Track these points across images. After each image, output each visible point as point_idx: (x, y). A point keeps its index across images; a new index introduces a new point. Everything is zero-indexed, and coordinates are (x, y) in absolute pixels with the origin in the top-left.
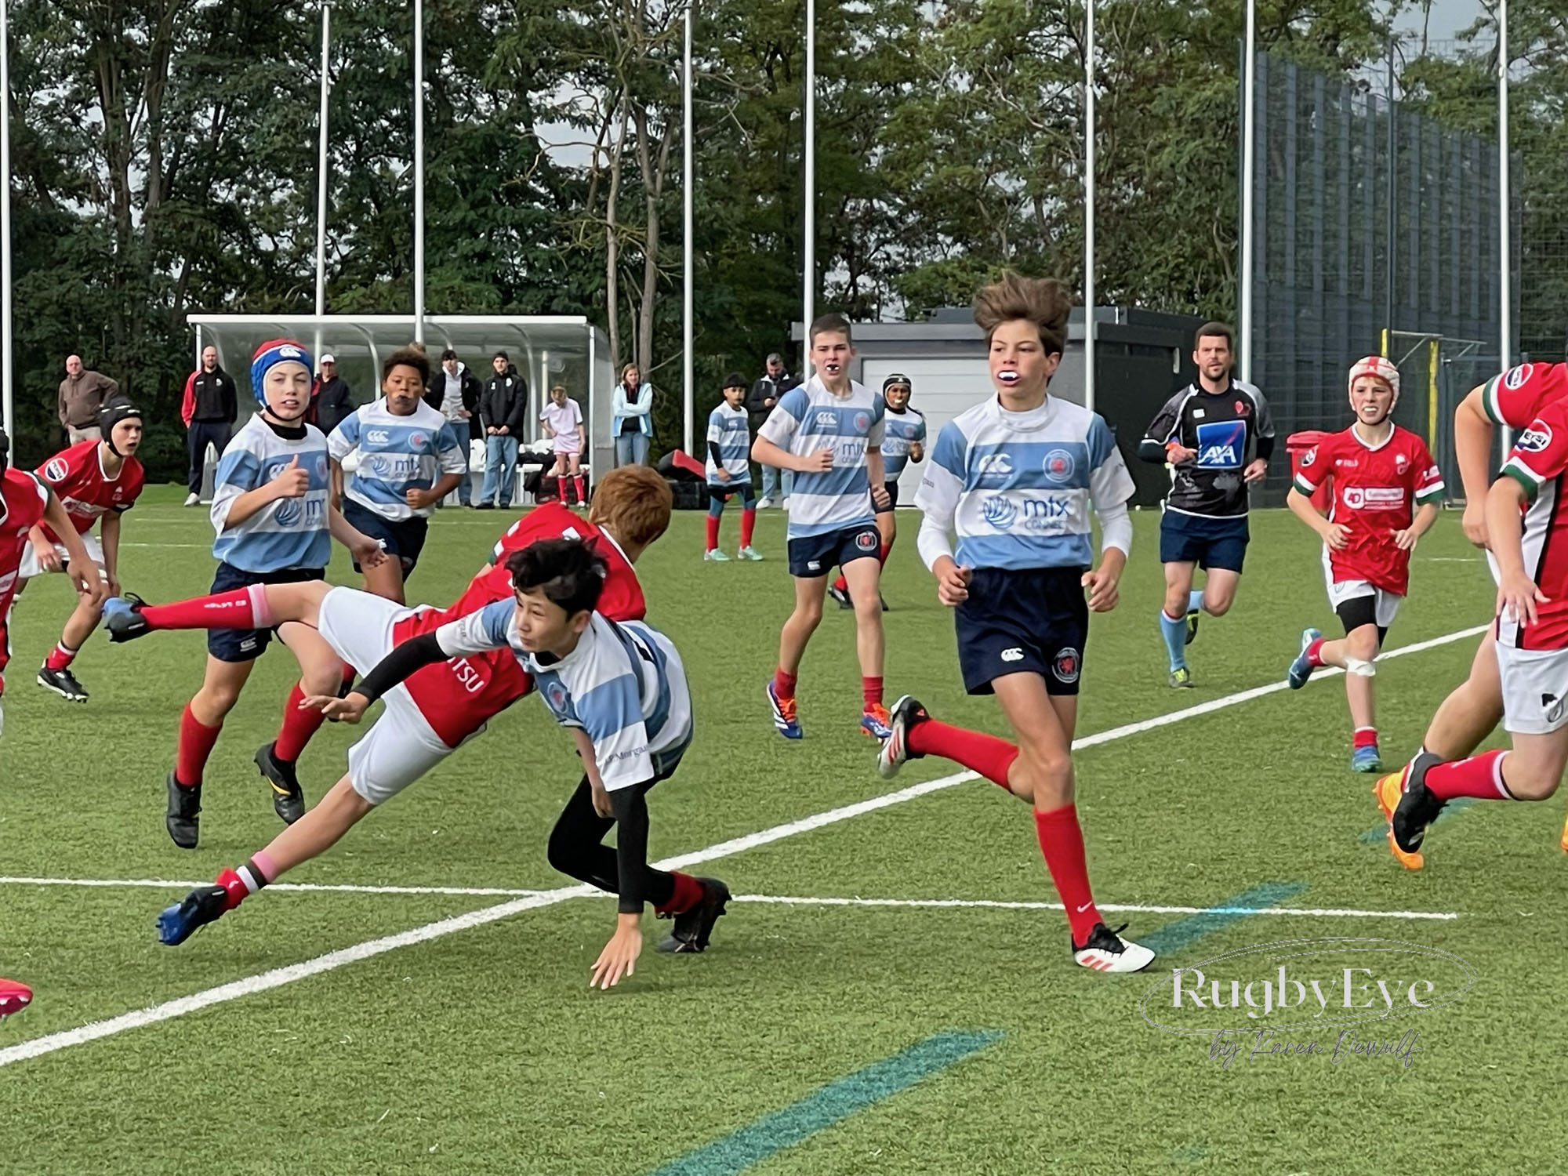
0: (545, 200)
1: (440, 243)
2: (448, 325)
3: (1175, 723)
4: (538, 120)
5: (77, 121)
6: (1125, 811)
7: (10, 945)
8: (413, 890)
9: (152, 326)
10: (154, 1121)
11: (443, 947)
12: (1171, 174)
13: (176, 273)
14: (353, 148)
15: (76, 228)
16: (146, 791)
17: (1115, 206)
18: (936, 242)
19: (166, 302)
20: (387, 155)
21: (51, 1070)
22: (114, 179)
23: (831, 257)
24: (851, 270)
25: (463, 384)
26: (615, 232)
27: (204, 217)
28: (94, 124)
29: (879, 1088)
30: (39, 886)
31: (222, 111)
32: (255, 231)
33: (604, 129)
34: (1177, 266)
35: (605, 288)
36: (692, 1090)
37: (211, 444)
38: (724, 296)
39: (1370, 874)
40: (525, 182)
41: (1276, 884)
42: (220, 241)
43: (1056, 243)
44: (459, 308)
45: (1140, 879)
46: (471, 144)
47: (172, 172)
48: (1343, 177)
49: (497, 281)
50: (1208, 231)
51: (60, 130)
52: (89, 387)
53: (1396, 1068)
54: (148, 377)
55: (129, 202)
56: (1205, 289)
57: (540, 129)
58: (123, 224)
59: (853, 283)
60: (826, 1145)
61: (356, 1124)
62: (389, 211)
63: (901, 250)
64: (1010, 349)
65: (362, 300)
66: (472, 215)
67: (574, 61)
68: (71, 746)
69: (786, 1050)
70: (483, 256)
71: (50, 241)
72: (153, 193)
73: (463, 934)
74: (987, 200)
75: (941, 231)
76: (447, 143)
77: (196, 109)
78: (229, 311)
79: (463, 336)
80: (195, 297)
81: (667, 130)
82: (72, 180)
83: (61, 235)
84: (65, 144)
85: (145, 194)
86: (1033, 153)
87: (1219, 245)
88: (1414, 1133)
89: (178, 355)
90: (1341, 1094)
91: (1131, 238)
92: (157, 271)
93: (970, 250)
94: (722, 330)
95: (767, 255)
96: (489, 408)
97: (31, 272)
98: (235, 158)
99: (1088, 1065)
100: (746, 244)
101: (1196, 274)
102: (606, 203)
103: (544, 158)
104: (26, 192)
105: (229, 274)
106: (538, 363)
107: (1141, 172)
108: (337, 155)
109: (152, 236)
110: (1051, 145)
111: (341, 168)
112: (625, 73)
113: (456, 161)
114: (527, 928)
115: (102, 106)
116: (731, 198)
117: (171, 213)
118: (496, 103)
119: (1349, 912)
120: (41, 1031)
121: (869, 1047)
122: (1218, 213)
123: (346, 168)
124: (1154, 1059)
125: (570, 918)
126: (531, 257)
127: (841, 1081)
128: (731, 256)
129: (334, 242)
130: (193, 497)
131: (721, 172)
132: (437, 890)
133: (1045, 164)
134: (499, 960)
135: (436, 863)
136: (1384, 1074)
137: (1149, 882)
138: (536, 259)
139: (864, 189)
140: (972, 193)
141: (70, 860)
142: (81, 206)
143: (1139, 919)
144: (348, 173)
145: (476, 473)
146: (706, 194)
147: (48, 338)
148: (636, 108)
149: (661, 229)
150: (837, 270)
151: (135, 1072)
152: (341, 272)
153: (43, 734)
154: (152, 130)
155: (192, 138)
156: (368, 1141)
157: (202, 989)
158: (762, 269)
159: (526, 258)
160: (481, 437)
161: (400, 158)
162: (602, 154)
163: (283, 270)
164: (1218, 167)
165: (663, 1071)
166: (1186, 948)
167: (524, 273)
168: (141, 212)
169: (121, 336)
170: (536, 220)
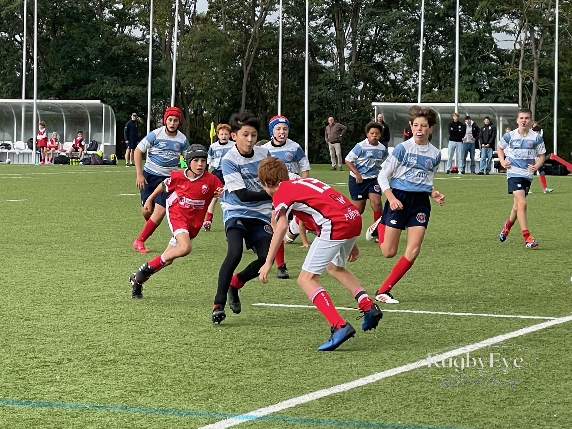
0: (496, 61)
2: (466, 107)
4: (494, 32)
5: (326, 32)
8: (509, 316)
10: (446, 401)
11: (528, 338)
13: (360, 87)
14: (426, 42)
15: (325, 71)
19: (357, 98)
20: (438, 45)
22: (339, 53)
25: (473, 129)
26: (522, 73)
27: (371, 67)
28: (332, 33)
31: (378, 29)
32: (388, 72)
33: (518, 35)
35: (518, 93)
40: (489, 55)
42: (376, 76)
44: (464, 100)
46: (469, 40)
47: (360, 50)
49: (478, 91)
51: (320, 35)
52: (337, 128)
54: (351, 125)
55: (345, 62)
57: (494, 35)
58: (342, 69)
61: (522, 405)
62: (439, 65)
64: (419, 126)
65: (429, 98)
66: (469, 67)
67: (507, 10)
70: (473, 82)
71: (316, 76)
72: (353, 58)
73: (534, 333)
77: (369, 28)
78: (380, 101)
79: (472, 111)
80: (366, 96)
81: (542, 35)
82: (324, 53)
83: (320, 73)
84: (322, 41)
85: (350, 59)
89: (361, 117)
92: (354, 87)
96: (482, 137)
98: (382, 46)
100: (570, 77)
102: (519, 62)
103: (496, 46)
105: (379, 88)
106: (499, 120)
109: (352, 74)
112: (527, 15)
113: (464, 47)
114: (558, 332)
115: (335, 26)
117: (359, 65)
118: (478, 26)
126: (490, 82)
128: (564, 82)
131: (562, 51)
132: (518, 317)
134: (552, 344)
135: (513, 306)
138: (492, 83)
142: (326, 63)
145: (477, 161)
147: (315, 111)
148: (530, 27)
149: (539, 72)
151: (432, 382)
154: (353, 35)
155: (367, 39)
156: (529, 411)
159: (488, 82)
160: (478, 148)
161: (442, 46)
162: (517, 45)
163: (398, 86)
167: (488, 88)
168: (348, 65)
169: (341, 110)
170: (493, 68)
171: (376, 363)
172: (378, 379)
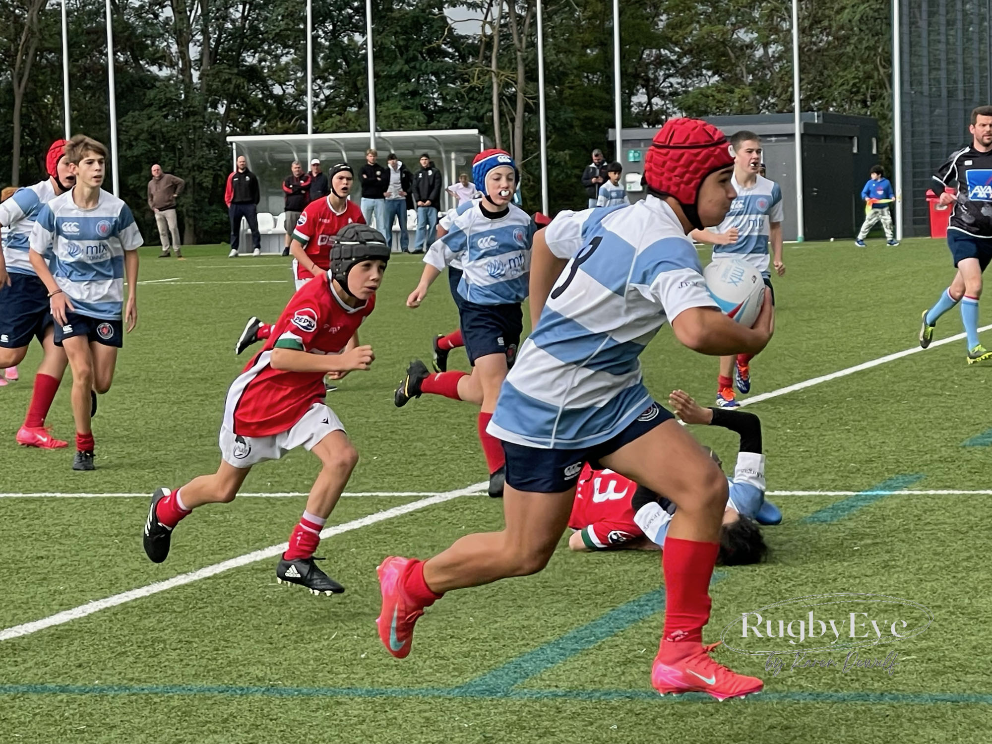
0: (452, 57)
1: (386, 86)
2: (391, 138)
3: (847, 375)
4: (446, 6)
5: (156, 16)
6: (812, 432)
7: (105, 535)
8: (360, 495)
9: (207, 145)
10: (190, 642)
11: (377, 528)
12: (849, 26)
13: (222, 110)
14: (331, 27)
15: (158, 84)
16: (195, 436)
17: (815, 48)
18: (701, 75)
19: (215, 128)
20: (352, 31)
21: (128, 612)
22: (181, 52)
23: (634, 87)
24: (648, 94)
25: (401, 175)
26: (497, 75)
27: (237, 74)
28: (167, 18)
29: (646, 610)
30: (126, 498)
31: (247, 7)
32: (270, 82)
33: (488, 10)
34: (854, 85)
35: (492, 110)
36: (528, 615)
37: (244, 218)
38: (567, 114)
39: (966, 467)
40: (439, 46)
41: (905, 475)
42: (248, 90)
43: (777, 73)
44: (400, 127)
45: (820, 474)
46: (405, 23)
47: (217, 46)
48: (959, 25)
49: (424, 109)
50: (874, 62)
51: (146, 22)
52: (167, 183)
53: (975, 589)
54: (206, 176)
55: (191, 67)
56: (874, 99)
57: (448, 11)
58: (187, 80)
59: (649, 103)
60: (611, 647)
61: (316, 641)
62: (355, 66)
63: (680, 80)
65: (338, 124)
66: (406, 67)
68: (149, 410)
69: (589, 588)
70: (414, 93)
71: (141, 93)
72: (205, 60)
73: (390, 521)
74: (733, 47)
75: (705, 68)
76: (389, 22)
77: (231, 6)
78: (256, 133)
79: (400, 144)
80: (234, 126)
81: (528, 9)
82: (155, 53)
83: (149, 89)
84: (149, 31)
85: (200, 62)
86: (761, 16)
87: (882, 70)
88: (984, 630)
89: (224, 162)
90: (939, 607)
91: (825, 68)
92: (210, 110)
93: (724, 79)
94: (566, 135)
95: (595, 86)
96: (418, 189)
97: (130, 113)
98: (256, 37)
99: (780, 592)
100: (581, 80)
101: (867, 89)
102: (491, 57)
103: (451, 30)
104: (126, 62)
105: (255, 110)
106: (449, 160)
107: (830, 26)
108: (320, 32)
109: (205, 87)
110: (772, 10)
111: (323, 41)
113: (396, 34)
114: (430, 517)
115: (172, 6)
116: (570, 51)
117: (217, 73)
119: (951, 492)
120: (123, 588)
121: (641, 585)
122: (880, 50)
123: (326, 40)
124: (821, 587)
125: (457, 509)
126: (444, 93)
127: (622, 606)
128: (571, 88)
129: (320, 88)
130: (233, 252)
131: (563, 35)
132: (374, 494)
133: (769, 22)
134: (411, 537)
135: (375, 477)
136: (968, 593)
137: (825, 476)
138: (447, 94)
139: (654, 43)
140: (723, 42)
141: (146, 482)
142: (161, 70)
143: (818, 500)
144: (327, 43)
146: (554, 49)
147: (142, 154)
149: (526, 72)
150: (639, 95)
151: (180, 612)
152: (326, 107)
153: (133, 403)
154: (203, 20)
155: (229, 25)
156: (323, 651)
157: (224, 559)
158: (591, 96)
159: (441, 94)
160: (413, 208)
161: (360, 33)
162: (487, 26)
163: (289, 106)
164: (879, 21)
165: (510, 603)
166: (846, 518)
167: (440, 103)
168: (198, 73)
169: (188, 152)
170: (447, 69)
171: (99, 585)
172: (92, 611)
